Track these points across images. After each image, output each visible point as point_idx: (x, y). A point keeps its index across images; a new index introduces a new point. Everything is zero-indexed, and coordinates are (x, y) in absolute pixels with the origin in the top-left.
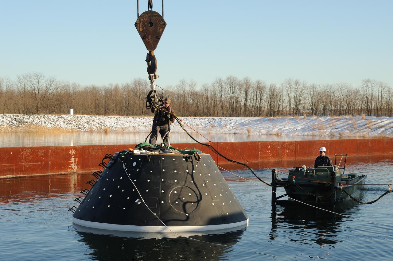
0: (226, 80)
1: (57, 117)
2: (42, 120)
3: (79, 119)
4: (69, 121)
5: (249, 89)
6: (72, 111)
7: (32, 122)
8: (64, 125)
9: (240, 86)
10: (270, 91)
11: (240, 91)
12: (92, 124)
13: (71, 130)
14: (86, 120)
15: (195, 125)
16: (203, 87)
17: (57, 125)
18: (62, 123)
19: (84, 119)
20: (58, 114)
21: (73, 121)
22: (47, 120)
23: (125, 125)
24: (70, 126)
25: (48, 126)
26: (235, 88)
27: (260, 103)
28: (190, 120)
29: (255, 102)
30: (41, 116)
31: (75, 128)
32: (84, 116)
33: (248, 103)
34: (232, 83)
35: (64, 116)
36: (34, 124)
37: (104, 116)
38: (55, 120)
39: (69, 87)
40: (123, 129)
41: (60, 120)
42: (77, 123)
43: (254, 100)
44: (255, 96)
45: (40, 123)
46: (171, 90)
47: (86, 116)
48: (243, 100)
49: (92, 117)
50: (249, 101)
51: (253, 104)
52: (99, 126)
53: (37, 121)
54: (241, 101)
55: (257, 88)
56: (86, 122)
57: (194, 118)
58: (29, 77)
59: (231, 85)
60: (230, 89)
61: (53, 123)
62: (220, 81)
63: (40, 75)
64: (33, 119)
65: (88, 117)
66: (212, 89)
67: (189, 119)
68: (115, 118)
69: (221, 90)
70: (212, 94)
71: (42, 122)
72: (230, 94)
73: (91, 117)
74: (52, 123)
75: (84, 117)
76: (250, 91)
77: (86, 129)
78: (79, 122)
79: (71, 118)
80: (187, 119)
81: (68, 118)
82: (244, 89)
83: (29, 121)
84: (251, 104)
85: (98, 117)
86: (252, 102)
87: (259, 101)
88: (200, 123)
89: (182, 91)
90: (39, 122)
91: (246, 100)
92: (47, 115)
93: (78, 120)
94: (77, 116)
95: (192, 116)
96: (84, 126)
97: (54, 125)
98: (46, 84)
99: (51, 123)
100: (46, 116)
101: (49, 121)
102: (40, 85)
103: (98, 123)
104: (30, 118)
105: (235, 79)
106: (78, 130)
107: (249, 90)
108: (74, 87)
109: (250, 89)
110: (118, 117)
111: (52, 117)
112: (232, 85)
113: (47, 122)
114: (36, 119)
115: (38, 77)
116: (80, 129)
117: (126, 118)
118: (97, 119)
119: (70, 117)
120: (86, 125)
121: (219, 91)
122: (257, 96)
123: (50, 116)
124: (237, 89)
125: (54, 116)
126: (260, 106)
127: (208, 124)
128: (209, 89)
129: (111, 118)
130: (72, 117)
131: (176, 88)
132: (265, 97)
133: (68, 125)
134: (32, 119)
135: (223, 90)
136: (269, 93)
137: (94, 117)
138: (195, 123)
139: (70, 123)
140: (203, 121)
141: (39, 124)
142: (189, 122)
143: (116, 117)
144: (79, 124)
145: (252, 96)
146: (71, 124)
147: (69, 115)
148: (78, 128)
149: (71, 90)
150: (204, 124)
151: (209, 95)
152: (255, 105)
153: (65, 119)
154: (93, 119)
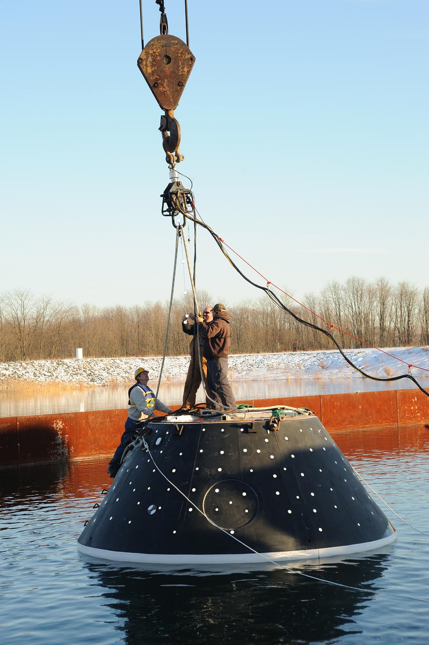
0: (345, 285)
1: (55, 363)
2: (30, 369)
3: (93, 366)
4: (75, 370)
5: (387, 297)
6: (80, 351)
7: (12, 375)
8: (67, 377)
9: (371, 293)
10: (425, 300)
11: (371, 303)
12: (116, 372)
13: (78, 385)
14: (104, 366)
15: (294, 365)
16: (306, 299)
17: (55, 377)
18: (63, 373)
19: (101, 364)
20: (57, 358)
21: (83, 369)
22: (38, 369)
23: (172, 372)
24: (78, 378)
25: (39, 379)
26: (361, 298)
27: (409, 321)
28: (285, 357)
29: (399, 320)
30: (28, 364)
31: (86, 380)
32: (100, 359)
33: (387, 324)
34: (357, 290)
35: (67, 361)
36: (17, 377)
37: (134, 358)
38: (52, 368)
39: (77, 311)
40: (167, 378)
41: (61, 368)
42: (90, 372)
43: (397, 316)
44: (399, 310)
45: (27, 375)
46: (251, 307)
47: (104, 359)
48: (377, 318)
49: (115, 361)
50: (387, 319)
51: (395, 324)
52: (127, 375)
53: (21, 371)
54: (374, 321)
55: (401, 295)
56: (104, 370)
57: (292, 353)
58: (8, 297)
59: (355, 292)
60: (353, 300)
61: (49, 374)
62: (335, 287)
63: (25, 294)
64: (14, 368)
65: (107, 360)
66: (322, 302)
67: (283, 355)
68: (153, 360)
69: (337, 303)
70: (323, 310)
71: (30, 373)
72: (354, 309)
73: (112, 361)
74: (46, 373)
75: (102, 361)
76: (390, 301)
77: (104, 381)
78: (93, 371)
79: (78, 364)
80: (279, 356)
81: (74, 365)
82: (378, 299)
83: (7, 373)
84: (393, 325)
85: (124, 359)
86: (394, 320)
87: (407, 317)
88: (301, 362)
89: (270, 308)
90: (24, 373)
91: (382, 319)
92: (38, 361)
93: (90, 366)
94: (88, 360)
95: (289, 350)
96: (102, 377)
97: (50, 378)
98: (35, 309)
99: (45, 375)
100: (36, 362)
101: (41, 370)
102: (26, 311)
103: (125, 370)
104: (10, 368)
105: (361, 282)
106: (91, 383)
107: (387, 300)
108: (86, 311)
109: (389, 298)
110: (158, 358)
111: (47, 363)
112: (357, 292)
113: (37, 373)
114: (20, 369)
115: (22, 296)
116: (95, 383)
117: (173, 360)
118: (123, 363)
119: (76, 362)
120: (105, 374)
121: (334, 305)
122: (401, 310)
123: (43, 362)
124: (366, 299)
125: (49, 361)
126: (409, 327)
127: (316, 363)
128: (317, 302)
129: (147, 361)
130: (80, 362)
131: (259, 303)
132: (417, 311)
133: (73, 376)
134: (12, 369)
135: (341, 302)
136: (423, 303)
137: (117, 360)
138: (292, 362)
139: (77, 372)
140: (307, 357)
141: (24, 377)
142: (283, 360)
143: (155, 358)
144: (92, 374)
145: (394, 310)
146: (79, 375)
147: (75, 359)
148: (91, 381)
149: (82, 316)
150: (309, 363)
151: (318, 312)
152: (399, 325)
153: (68, 367)
154: (116, 364)
